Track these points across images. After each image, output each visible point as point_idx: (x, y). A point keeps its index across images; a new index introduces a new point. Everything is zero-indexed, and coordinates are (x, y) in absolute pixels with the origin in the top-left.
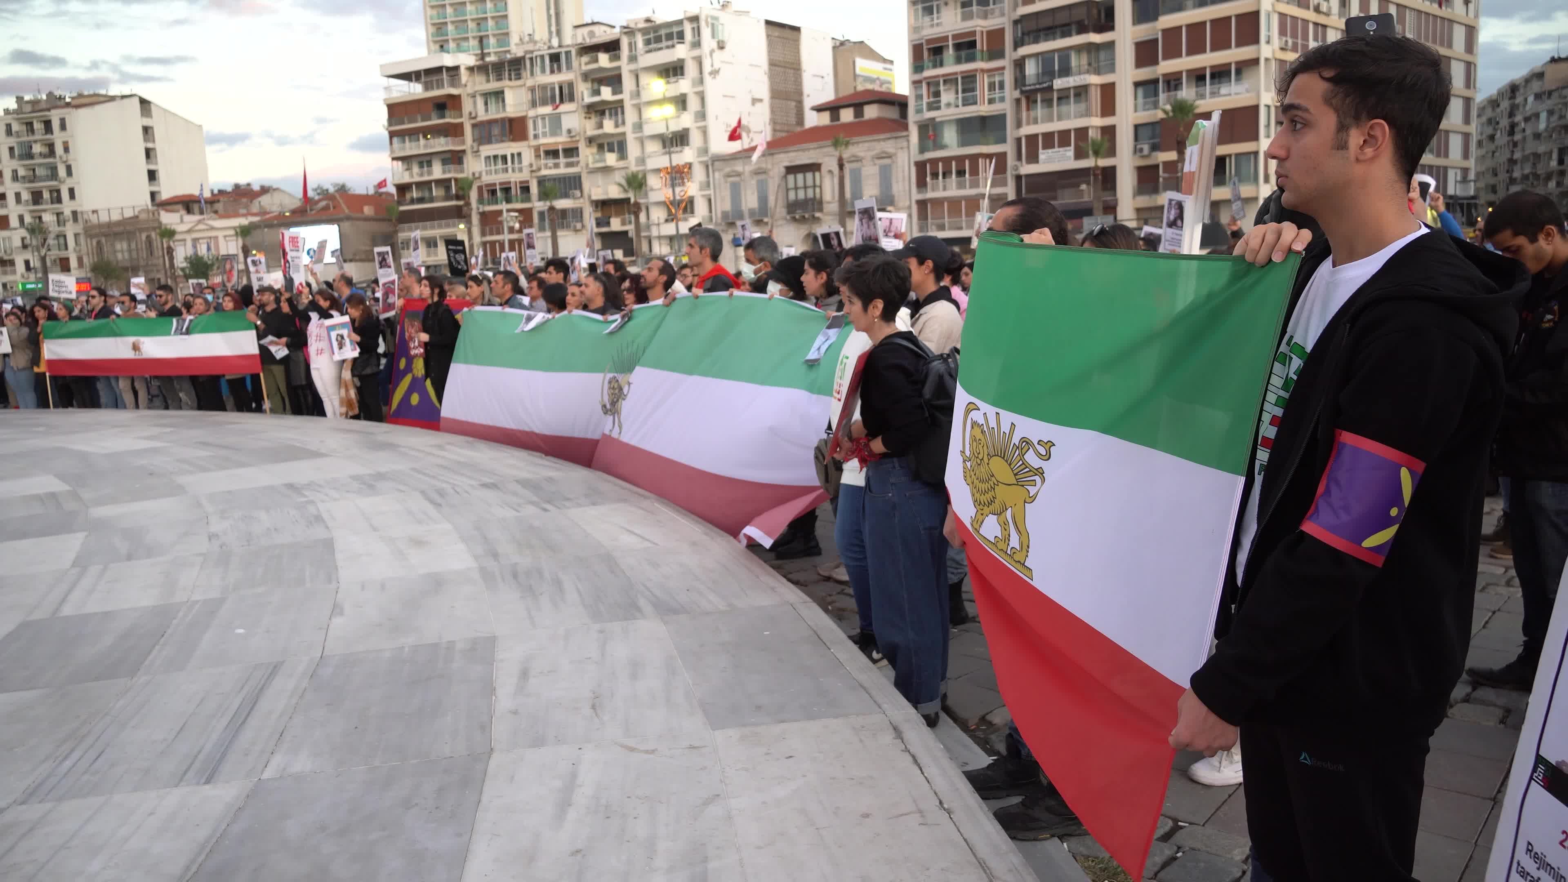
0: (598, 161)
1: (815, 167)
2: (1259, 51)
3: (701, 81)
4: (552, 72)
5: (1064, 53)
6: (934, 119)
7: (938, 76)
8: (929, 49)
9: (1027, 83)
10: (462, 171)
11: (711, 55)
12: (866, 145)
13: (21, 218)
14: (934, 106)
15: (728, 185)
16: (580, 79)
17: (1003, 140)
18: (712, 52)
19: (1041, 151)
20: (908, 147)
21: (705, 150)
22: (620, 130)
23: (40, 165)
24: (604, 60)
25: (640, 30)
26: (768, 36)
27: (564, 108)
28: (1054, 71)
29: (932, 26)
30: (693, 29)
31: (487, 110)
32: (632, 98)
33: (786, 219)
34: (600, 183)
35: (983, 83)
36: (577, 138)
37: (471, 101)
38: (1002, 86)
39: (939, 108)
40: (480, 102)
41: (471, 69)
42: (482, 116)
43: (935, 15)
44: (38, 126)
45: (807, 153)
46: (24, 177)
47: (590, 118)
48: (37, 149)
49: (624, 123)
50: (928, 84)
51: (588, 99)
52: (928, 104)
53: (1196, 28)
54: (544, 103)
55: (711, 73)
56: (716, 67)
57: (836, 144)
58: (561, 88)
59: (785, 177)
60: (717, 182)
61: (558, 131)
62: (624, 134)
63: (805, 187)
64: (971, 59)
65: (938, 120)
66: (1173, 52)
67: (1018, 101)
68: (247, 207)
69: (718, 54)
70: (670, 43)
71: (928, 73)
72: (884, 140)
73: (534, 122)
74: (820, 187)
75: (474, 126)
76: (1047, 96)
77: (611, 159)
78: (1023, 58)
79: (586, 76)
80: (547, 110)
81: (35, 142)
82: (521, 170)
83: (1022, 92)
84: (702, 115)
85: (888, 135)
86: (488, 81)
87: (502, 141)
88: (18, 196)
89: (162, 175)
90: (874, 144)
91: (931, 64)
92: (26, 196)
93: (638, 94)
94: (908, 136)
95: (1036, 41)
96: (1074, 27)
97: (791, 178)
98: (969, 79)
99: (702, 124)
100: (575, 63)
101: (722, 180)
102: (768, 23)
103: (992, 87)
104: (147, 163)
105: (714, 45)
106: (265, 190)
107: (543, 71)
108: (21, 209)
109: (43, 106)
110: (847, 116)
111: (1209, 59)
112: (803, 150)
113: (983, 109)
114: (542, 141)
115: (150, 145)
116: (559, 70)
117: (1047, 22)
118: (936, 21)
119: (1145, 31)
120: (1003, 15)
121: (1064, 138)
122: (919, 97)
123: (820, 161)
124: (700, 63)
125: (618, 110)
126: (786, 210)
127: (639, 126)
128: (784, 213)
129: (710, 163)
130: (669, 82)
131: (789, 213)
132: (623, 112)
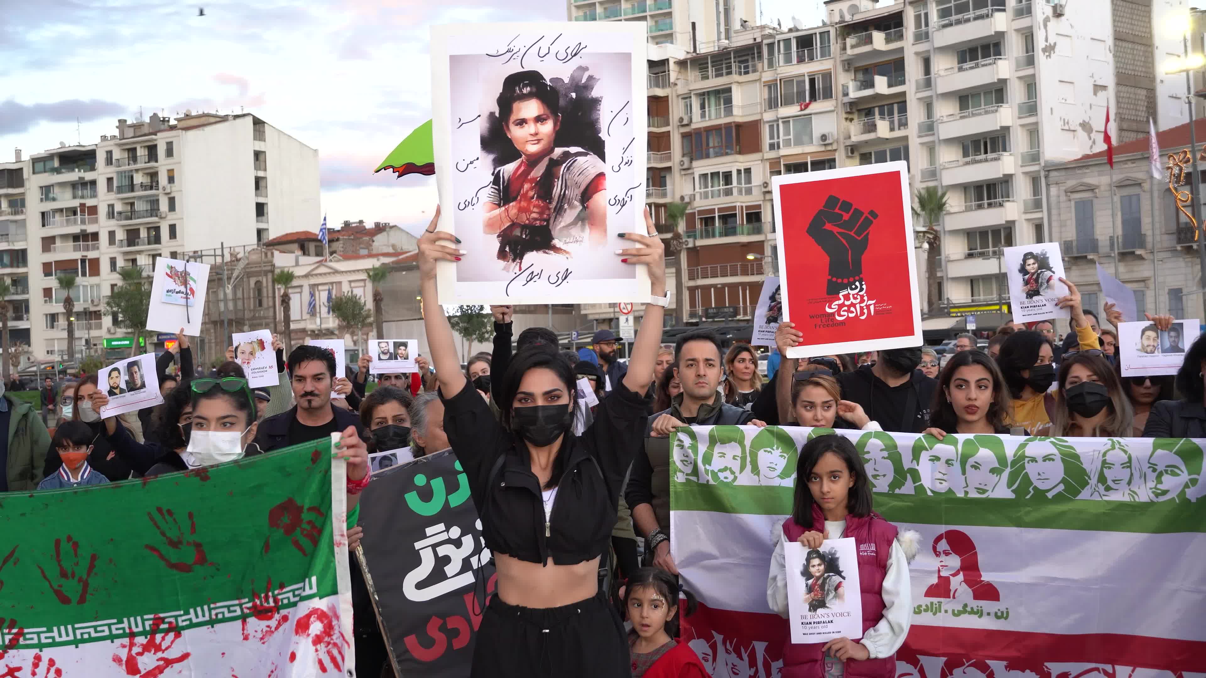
3: (1030, 61)
4: (801, 60)
10: (664, 195)
11: (1045, 26)
13: (113, 261)
15: (1073, 203)
16: (840, 69)
18: (1046, 20)
21: (1035, 158)
22: (898, 134)
23: (140, 198)
24: (879, 39)
27: (815, 107)
31: (703, 115)
32: (918, 90)
33: (1174, 251)
36: (834, 147)
37: (681, 103)
40: (696, 103)
41: (682, 64)
42: (698, 122)
44: (141, 152)
46: (120, 213)
47: (851, 120)
48: (139, 179)
49: (904, 124)
51: (854, 94)
54: (788, 102)
55: (1044, 50)
56: (1051, 41)
58: (812, 81)
60: (1053, 200)
61: (806, 138)
62: (906, 138)
68: (368, 246)
69: (1053, 24)
70: (984, 11)
73: (771, 127)
75: (684, 136)
79: (849, 65)
80: (793, 110)
81: (137, 171)
82: (749, 191)
84: (1031, 108)
86: (705, 77)
87: (727, 154)
88: (112, 234)
89: (271, 210)
92: (120, 235)
93: (928, 84)
99: (1032, 120)
100: (835, 47)
101: (1063, 198)
104: (256, 195)
105: (1049, 11)
106: (380, 228)
107: (788, 60)
108: (114, 251)
109: (146, 130)
114: (783, 151)
115: (261, 174)
116: (811, 59)
124: (1028, 36)
125: (896, 107)
126: (1175, 237)
127: (929, 128)
128: (1169, 241)
129: (1042, 174)
130: (977, 66)
131: (1179, 241)
132: (903, 109)
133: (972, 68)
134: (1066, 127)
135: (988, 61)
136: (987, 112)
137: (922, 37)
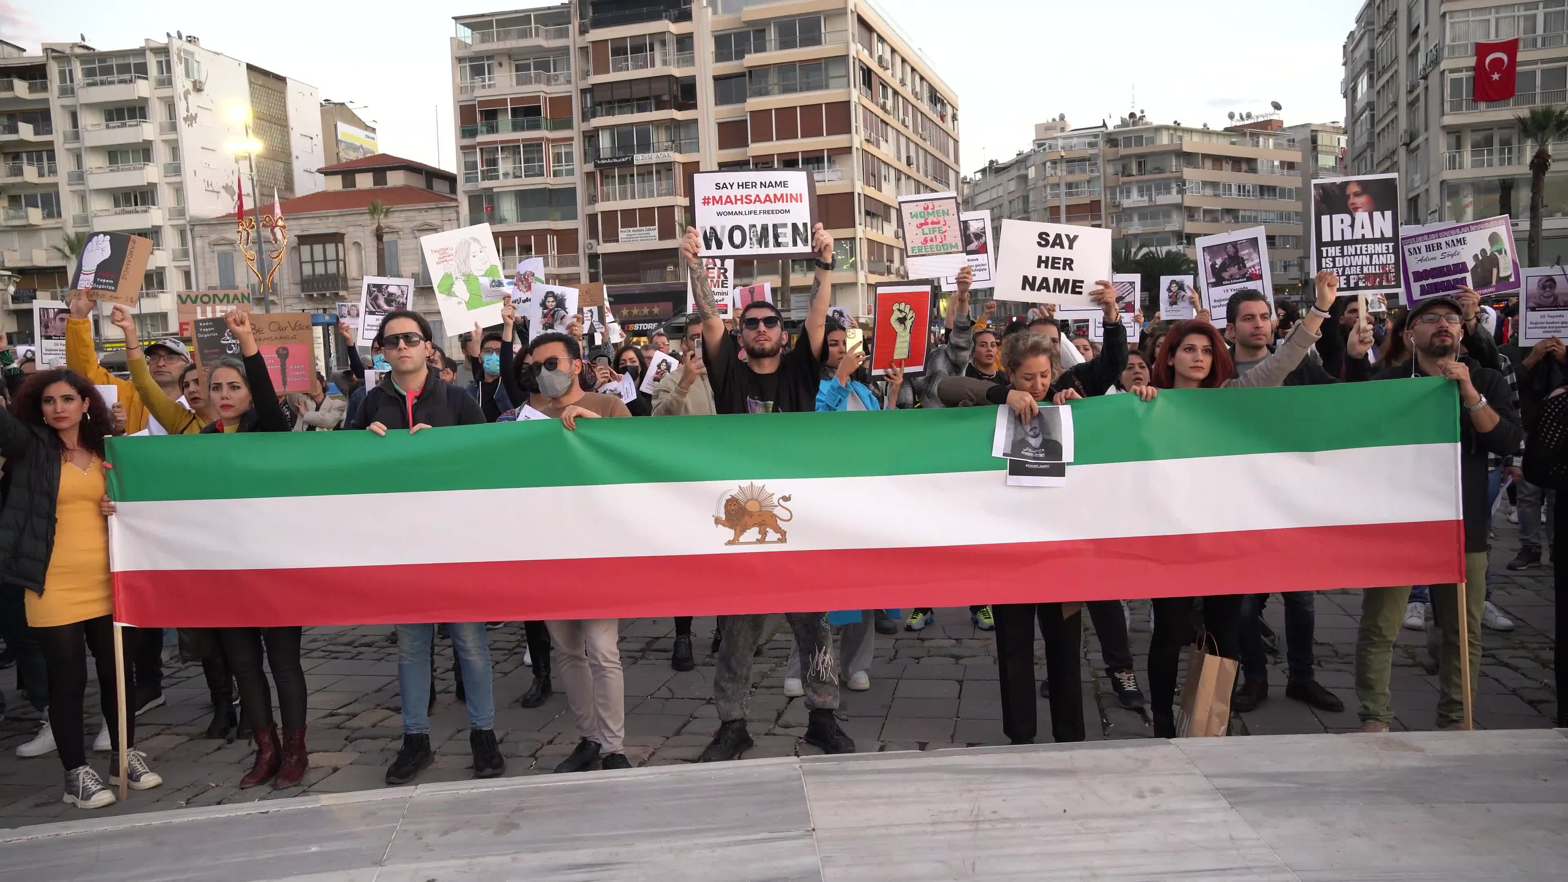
0: (14, 218)
1: (337, 238)
2: (851, 140)
3: (174, 128)
5: (644, 128)
6: (492, 189)
7: (496, 142)
8: (481, 112)
9: (602, 157)
11: (186, 99)
12: (403, 215)
14: (491, 173)
15: (216, 255)
17: (574, 217)
18: (187, 93)
19: (620, 229)
20: (458, 219)
21: (181, 212)
22: (47, 180)
24: (21, 88)
25: (77, 56)
26: (250, 82)
28: (633, 145)
29: (484, 87)
30: (160, 63)
32: (66, 140)
33: (299, 298)
34: (16, 246)
35: (548, 152)
38: (569, 156)
39: (497, 178)
43: (487, 75)
45: (324, 220)
49: (53, 171)
50: (481, 149)
52: (482, 172)
53: (785, 113)
55: (186, 119)
56: (193, 111)
57: (373, 211)
59: (297, 249)
60: (198, 250)
62: (56, 185)
63: (325, 261)
64: (536, 126)
65: (495, 190)
66: (763, 136)
67: (590, 176)
69: (193, 97)
70: (127, 77)
71: (481, 138)
72: (426, 210)
74: (344, 261)
76: (626, 171)
77: (35, 216)
78: (597, 130)
83: (596, 165)
84: (175, 168)
85: (433, 205)
90: (410, 214)
91: (484, 129)
93: (76, 136)
94: (457, 206)
95: (610, 113)
96: (653, 102)
97: (305, 250)
98: (534, 148)
99: (177, 179)
101: (207, 250)
102: (250, 67)
103: (558, 158)
105: (189, 86)
110: (364, 182)
111: (800, 145)
112: (320, 218)
113: (548, 181)
117: (625, 94)
118: (487, 82)
119: (730, 112)
120: (569, 82)
121: (646, 216)
122: (470, 166)
123: (343, 231)
124: (170, 105)
125: (45, 154)
126: (299, 286)
127: (79, 177)
128: (296, 290)
129: (188, 227)
130: (124, 125)
131: (303, 290)
132: (52, 157)
133: (119, 127)
134: (210, 189)
135: (133, 122)
136: (135, 169)
137: (67, 91)
